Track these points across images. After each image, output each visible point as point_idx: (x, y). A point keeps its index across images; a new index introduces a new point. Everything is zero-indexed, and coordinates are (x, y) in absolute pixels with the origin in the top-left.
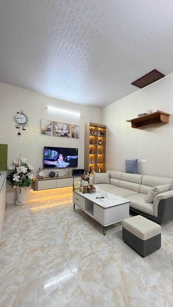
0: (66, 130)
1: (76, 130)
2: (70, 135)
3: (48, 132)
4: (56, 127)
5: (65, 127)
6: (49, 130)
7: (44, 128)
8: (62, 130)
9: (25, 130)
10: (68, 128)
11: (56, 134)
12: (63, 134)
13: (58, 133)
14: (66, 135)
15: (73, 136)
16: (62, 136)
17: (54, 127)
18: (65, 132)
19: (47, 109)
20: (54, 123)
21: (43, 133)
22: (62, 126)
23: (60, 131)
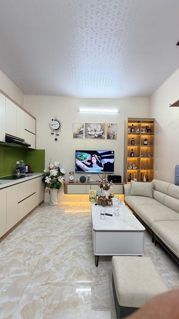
0: (100, 131)
1: (111, 130)
2: (105, 136)
3: (80, 135)
4: (89, 129)
5: (99, 127)
6: (81, 133)
7: (76, 131)
8: (95, 131)
9: (59, 135)
10: (102, 129)
11: (88, 136)
12: (97, 136)
13: (91, 135)
14: (100, 136)
15: (109, 137)
16: (95, 137)
17: (86, 129)
18: (99, 133)
19: (79, 111)
20: (87, 125)
21: (75, 136)
22: (95, 127)
23: (93, 133)
